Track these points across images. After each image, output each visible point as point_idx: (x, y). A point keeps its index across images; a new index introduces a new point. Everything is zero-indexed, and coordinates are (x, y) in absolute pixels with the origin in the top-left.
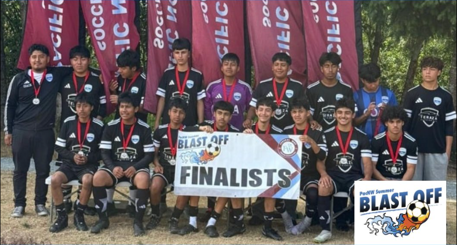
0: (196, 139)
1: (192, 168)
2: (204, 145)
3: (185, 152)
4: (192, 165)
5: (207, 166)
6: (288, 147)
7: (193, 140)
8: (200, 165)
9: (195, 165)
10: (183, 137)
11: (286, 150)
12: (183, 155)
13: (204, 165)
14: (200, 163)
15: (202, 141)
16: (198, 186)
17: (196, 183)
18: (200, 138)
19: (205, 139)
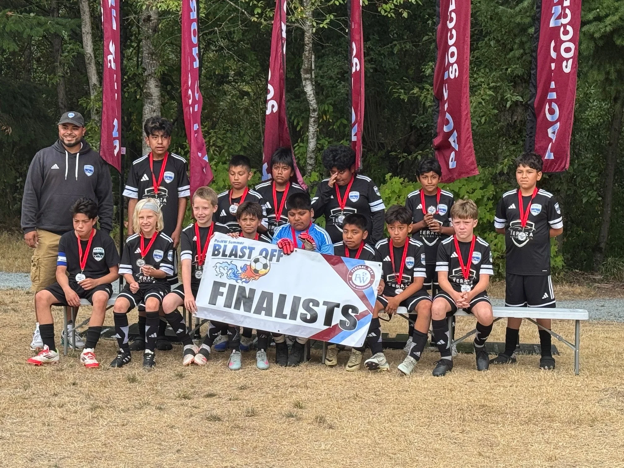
0: (239, 247)
1: (227, 286)
2: (249, 257)
3: (221, 261)
4: (228, 282)
5: (248, 287)
6: (362, 276)
7: (235, 248)
8: (239, 284)
9: (233, 282)
10: (222, 241)
11: (358, 279)
12: (218, 265)
13: (244, 285)
14: (239, 281)
15: (247, 252)
16: (232, 310)
17: (230, 307)
18: (245, 247)
19: (251, 249)
